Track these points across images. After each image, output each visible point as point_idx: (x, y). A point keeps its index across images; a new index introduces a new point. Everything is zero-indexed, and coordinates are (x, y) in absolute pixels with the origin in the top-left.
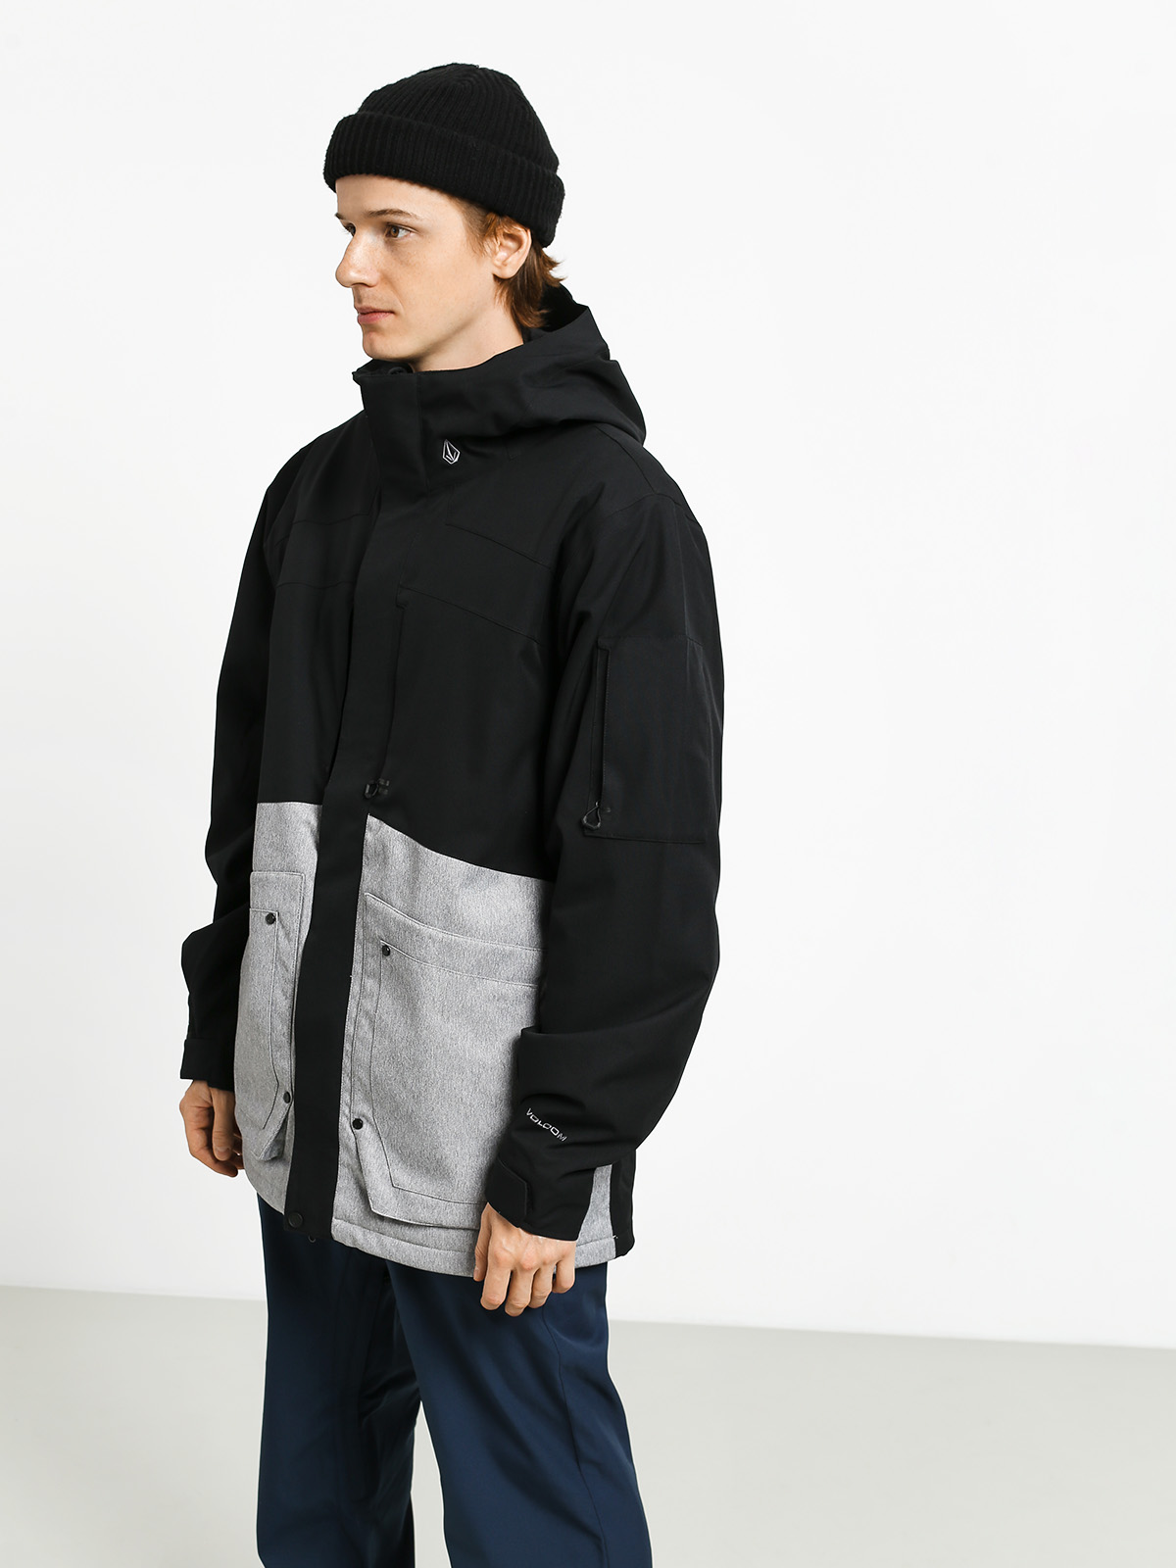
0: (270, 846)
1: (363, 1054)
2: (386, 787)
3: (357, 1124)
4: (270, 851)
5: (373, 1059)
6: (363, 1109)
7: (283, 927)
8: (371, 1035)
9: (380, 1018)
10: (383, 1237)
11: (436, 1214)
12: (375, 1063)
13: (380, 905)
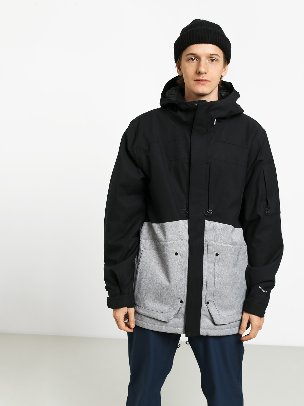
0: (173, 234)
1: (211, 284)
2: (212, 212)
3: (208, 303)
4: (173, 235)
5: (215, 284)
6: (209, 299)
7: (181, 255)
8: (213, 278)
9: (217, 273)
10: (216, 330)
11: (233, 320)
12: (216, 285)
13: (214, 243)
